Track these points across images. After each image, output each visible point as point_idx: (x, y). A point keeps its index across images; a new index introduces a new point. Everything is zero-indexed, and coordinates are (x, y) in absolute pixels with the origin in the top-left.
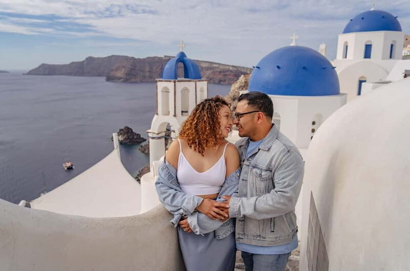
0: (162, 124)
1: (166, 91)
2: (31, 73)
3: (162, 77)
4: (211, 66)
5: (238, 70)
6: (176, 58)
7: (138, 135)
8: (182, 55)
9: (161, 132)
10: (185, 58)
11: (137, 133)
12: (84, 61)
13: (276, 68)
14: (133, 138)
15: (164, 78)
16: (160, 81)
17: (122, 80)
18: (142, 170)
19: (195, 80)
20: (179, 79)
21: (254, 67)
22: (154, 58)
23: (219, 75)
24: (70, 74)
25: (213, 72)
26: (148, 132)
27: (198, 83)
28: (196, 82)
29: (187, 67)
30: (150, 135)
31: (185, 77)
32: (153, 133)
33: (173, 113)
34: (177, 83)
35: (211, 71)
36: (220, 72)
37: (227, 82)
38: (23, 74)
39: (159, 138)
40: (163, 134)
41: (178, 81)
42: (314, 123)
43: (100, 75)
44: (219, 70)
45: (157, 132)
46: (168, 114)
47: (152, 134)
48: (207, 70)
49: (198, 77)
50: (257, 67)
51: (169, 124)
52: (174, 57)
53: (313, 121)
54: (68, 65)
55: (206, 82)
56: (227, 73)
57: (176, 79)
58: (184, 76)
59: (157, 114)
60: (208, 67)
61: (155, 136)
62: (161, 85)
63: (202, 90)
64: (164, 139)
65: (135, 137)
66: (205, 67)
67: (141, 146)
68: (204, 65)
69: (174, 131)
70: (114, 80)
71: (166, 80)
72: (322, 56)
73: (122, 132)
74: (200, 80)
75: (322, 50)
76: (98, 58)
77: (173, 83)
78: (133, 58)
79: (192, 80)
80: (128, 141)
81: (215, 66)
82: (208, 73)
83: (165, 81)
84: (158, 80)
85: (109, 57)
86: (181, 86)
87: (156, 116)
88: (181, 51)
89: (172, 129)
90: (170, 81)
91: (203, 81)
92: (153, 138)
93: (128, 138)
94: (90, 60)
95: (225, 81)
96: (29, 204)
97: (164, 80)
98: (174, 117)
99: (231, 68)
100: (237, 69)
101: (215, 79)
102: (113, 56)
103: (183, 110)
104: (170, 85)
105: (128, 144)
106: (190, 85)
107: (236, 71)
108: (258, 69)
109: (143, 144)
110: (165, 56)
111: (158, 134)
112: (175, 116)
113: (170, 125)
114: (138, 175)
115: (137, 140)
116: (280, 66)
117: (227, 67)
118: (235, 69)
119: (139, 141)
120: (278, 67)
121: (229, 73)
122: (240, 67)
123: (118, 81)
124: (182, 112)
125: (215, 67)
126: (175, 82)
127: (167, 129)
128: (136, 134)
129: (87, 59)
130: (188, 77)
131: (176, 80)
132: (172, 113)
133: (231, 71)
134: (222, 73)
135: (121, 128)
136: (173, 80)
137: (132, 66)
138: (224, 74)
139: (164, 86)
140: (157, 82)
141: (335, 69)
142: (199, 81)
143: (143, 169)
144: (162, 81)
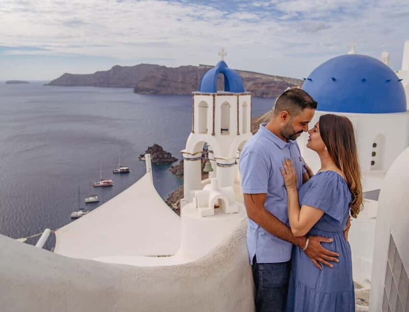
0: (199, 143)
1: (204, 106)
2: (54, 83)
3: (199, 90)
4: (253, 77)
5: (284, 81)
6: (216, 68)
7: (169, 153)
8: (223, 64)
9: (197, 153)
10: (226, 68)
11: (168, 152)
12: (109, 71)
13: (331, 80)
14: (163, 157)
15: (202, 92)
16: (197, 94)
17: (152, 92)
18: (172, 195)
19: (237, 94)
20: (219, 92)
21: (305, 79)
22: (187, 67)
23: (262, 87)
24: (95, 85)
25: (254, 84)
26: (183, 153)
27: (240, 97)
28: (238, 96)
29: (228, 78)
30: (185, 156)
31: (225, 91)
32: (188, 153)
33: (212, 132)
34: (217, 97)
35: (252, 82)
36: (263, 84)
37: (270, 96)
38: (45, 85)
39: (195, 159)
40: (200, 155)
41: (218, 95)
42: (375, 145)
43: (127, 86)
44: (261, 81)
45: (192, 153)
46: (206, 131)
47: (186, 155)
48: (248, 81)
49: (240, 90)
50: (309, 79)
51: (206, 143)
52: (214, 67)
53: (374, 142)
54: (92, 75)
55: (250, 96)
56: (270, 85)
57: (216, 92)
58: (224, 89)
59: (193, 132)
60: (249, 78)
61: (190, 156)
62: (198, 99)
63: (244, 106)
64: (200, 160)
65: (166, 156)
66: (245, 78)
67: (172, 167)
68: (244, 76)
69: (212, 152)
70: (144, 92)
71: (204, 93)
72: (385, 65)
73: (150, 150)
74: (242, 93)
75: (383, 57)
76: (126, 67)
77: (212, 97)
78: (164, 67)
79: (234, 93)
80: (158, 160)
81: (258, 76)
82: (249, 84)
83: (203, 95)
84: (194, 93)
85: (138, 65)
86: (220, 100)
87: (192, 134)
88: (222, 60)
89: (209, 149)
90: (208, 95)
91: (246, 94)
92: (188, 159)
93: (158, 157)
94: (117, 69)
95: (268, 94)
96: (54, 234)
97: (201, 93)
98: (211, 136)
99: (275, 80)
100: (282, 80)
101: (256, 92)
102: (142, 64)
103: (223, 128)
104: (209, 99)
105: (158, 164)
106: (232, 99)
107: (281, 82)
108: (309, 81)
109: (174, 164)
110: (201, 65)
111: (194, 155)
112: (213, 134)
113: (208, 145)
114: (168, 199)
115: (168, 160)
116: (335, 78)
117: (271, 78)
118: (279, 80)
119: (170, 160)
120: (334, 79)
121: (273, 85)
122: (285, 78)
123: (147, 93)
124: (222, 130)
125: (257, 78)
126: (214, 96)
127: (204, 150)
128: (166, 153)
129: (113, 68)
130: (229, 91)
131: (216, 94)
132: (210, 131)
133: (275, 82)
134: (265, 85)
135: (150, 146)
136: (212, 94)
137: (164, 76)
138: (268, 85)
139: (202, 100)
140: (193, 95)
141: (402, 81)
142: (242, 95)
143: (173, 193)
144: (200, 94)
